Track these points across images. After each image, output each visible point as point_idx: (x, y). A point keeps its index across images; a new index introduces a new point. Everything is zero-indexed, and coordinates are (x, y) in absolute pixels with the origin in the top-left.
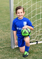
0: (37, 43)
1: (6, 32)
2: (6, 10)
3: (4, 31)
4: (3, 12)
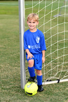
0: (58, 82)
1: (14, 66)
2: (17, 36)
3: (11, 65)
4: (11, 38)
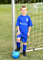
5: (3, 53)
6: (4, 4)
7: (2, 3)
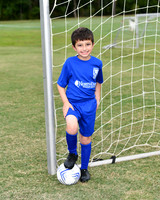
5: (16, 173)
6: (27, 18)
7: (22, 15)
